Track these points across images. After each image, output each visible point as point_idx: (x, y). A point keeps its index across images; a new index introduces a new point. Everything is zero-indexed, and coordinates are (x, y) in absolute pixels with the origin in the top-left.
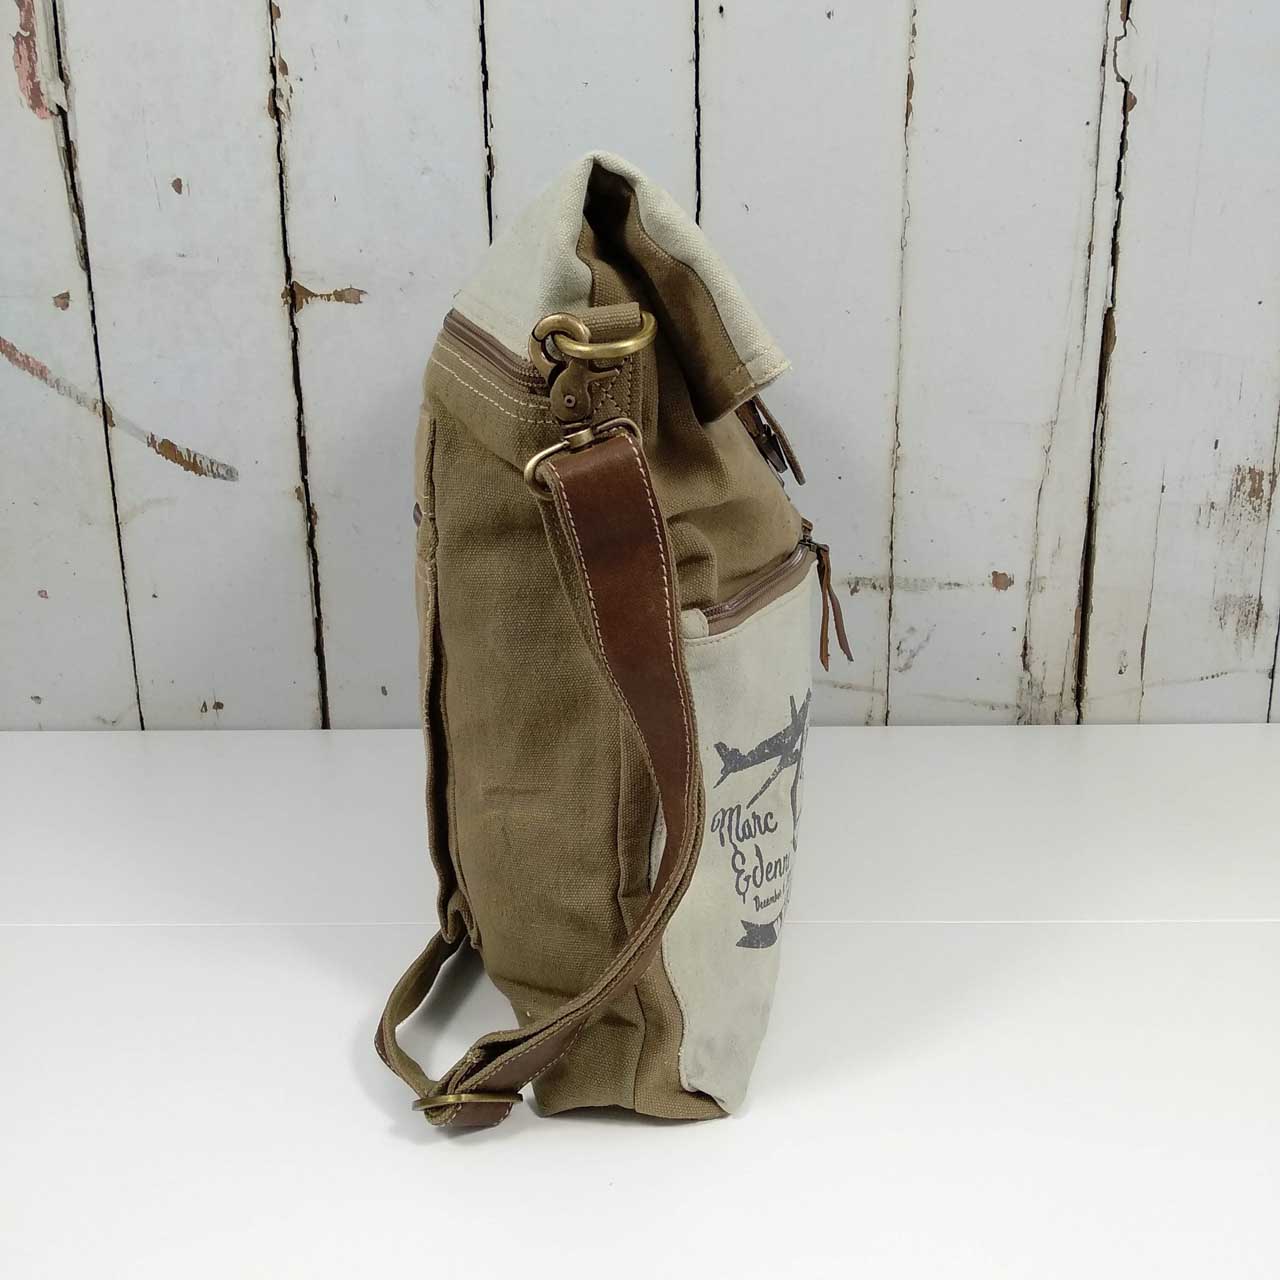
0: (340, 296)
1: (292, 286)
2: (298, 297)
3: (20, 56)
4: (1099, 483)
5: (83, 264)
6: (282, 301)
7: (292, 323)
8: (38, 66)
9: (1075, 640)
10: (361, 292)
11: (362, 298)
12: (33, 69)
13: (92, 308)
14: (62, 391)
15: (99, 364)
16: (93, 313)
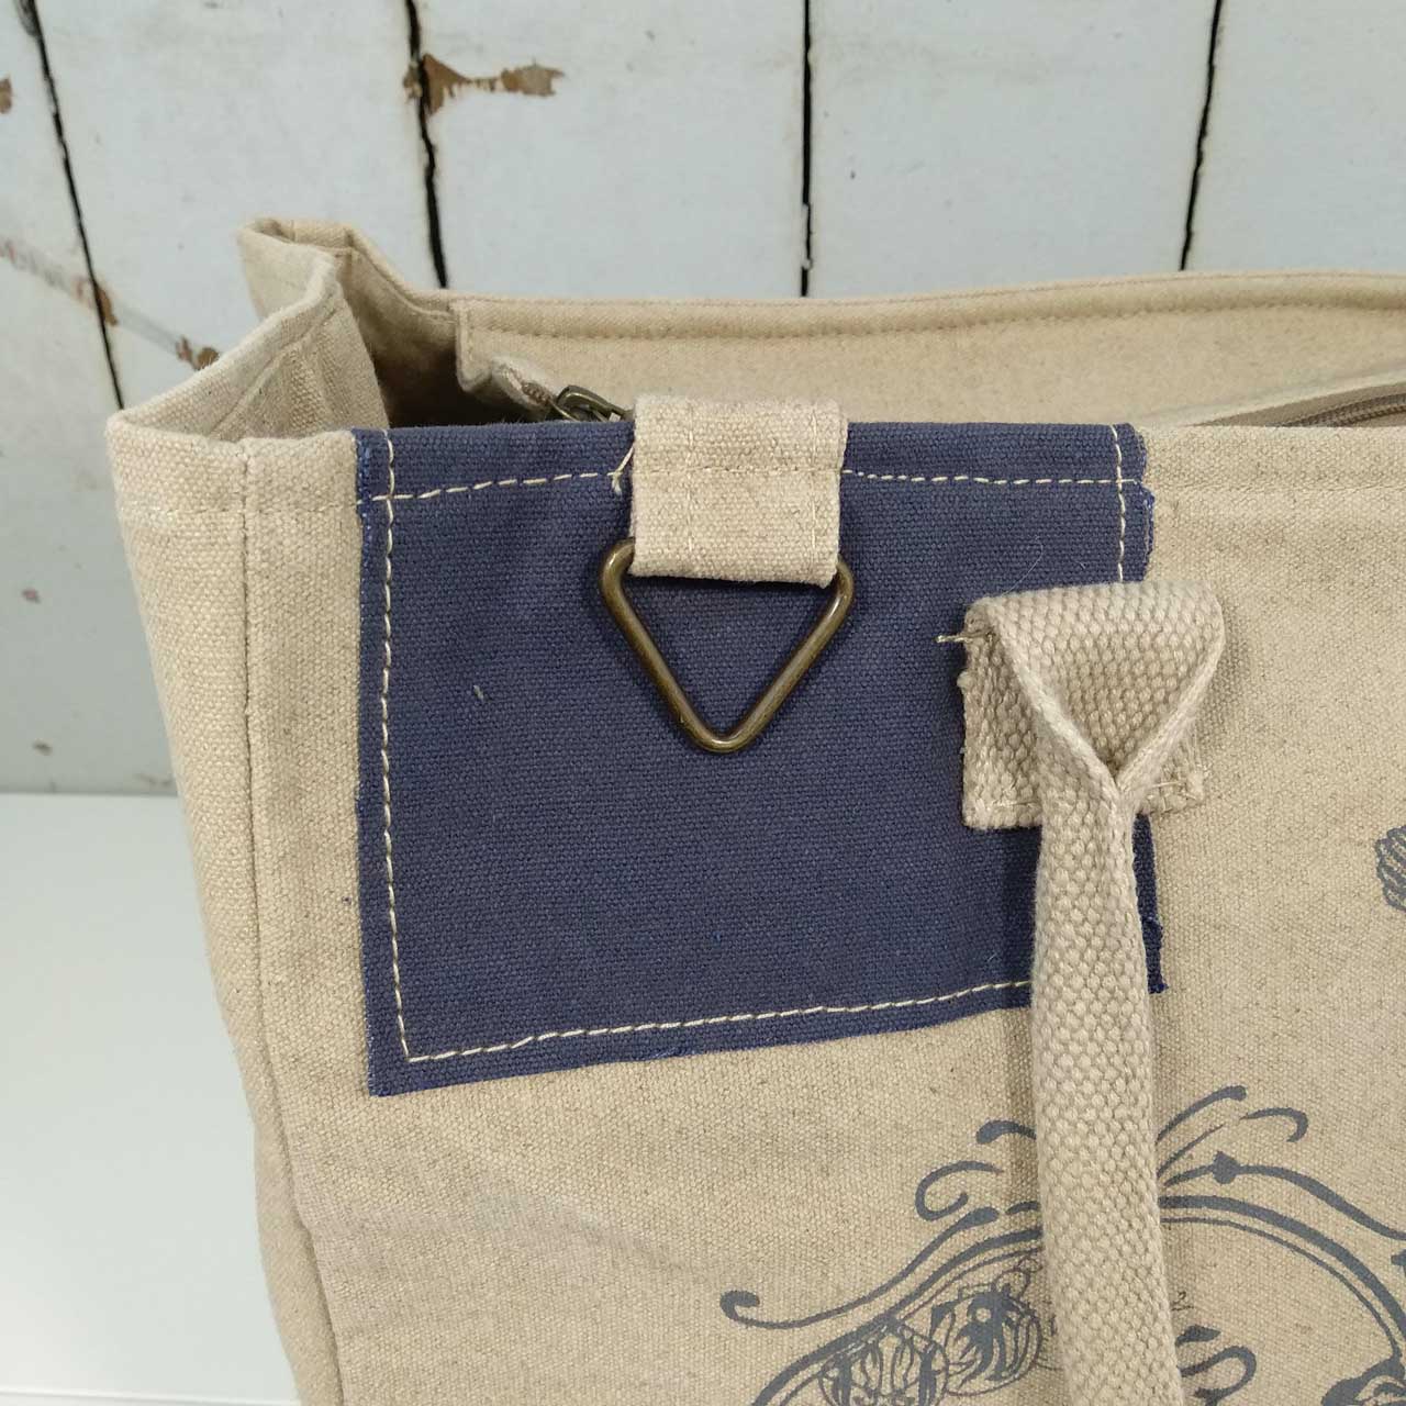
0: (513, 81)
1: (422, 64)
2: (434, 85)
5: (28, 21)
6: (403, 93)
7: (424, 135)
10: (553, 73)
11: (556, 84)
13: (53, 108)
14: (19, 262)
15: (78, 213)
16: (57, 119)
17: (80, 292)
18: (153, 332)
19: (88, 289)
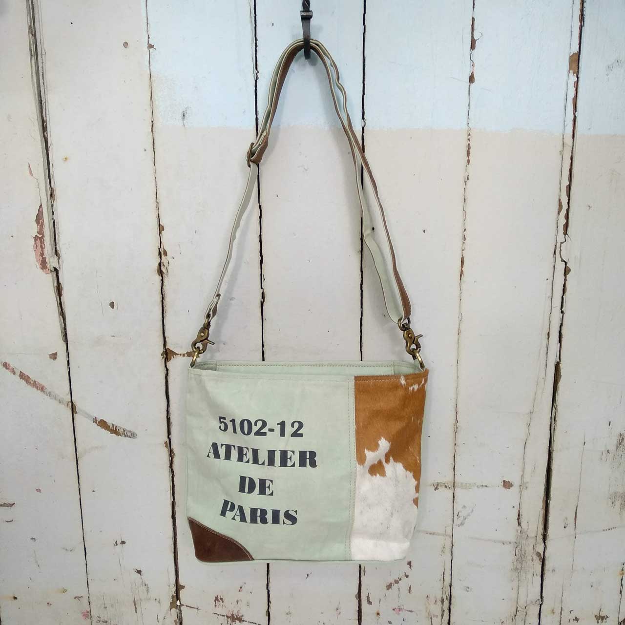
0: (189, 354)
1: (166, 350)
2: (169, 356)
3: (37, 246)
4: (554, 441)
5: (64, 339)
6: (161, 357)
7: (166, 366)
8: (45, 250)
9: (543, 512)
12: (43, 251)
13: (68, 359)
14: (52, 397)
15: (70, 385)
16: (68, 362)
17: (68, 405)
18: (87, 415)
19: (70, 404)
